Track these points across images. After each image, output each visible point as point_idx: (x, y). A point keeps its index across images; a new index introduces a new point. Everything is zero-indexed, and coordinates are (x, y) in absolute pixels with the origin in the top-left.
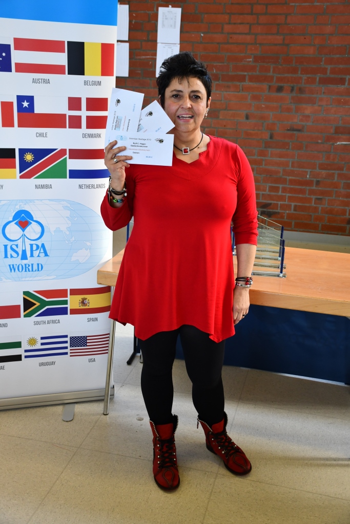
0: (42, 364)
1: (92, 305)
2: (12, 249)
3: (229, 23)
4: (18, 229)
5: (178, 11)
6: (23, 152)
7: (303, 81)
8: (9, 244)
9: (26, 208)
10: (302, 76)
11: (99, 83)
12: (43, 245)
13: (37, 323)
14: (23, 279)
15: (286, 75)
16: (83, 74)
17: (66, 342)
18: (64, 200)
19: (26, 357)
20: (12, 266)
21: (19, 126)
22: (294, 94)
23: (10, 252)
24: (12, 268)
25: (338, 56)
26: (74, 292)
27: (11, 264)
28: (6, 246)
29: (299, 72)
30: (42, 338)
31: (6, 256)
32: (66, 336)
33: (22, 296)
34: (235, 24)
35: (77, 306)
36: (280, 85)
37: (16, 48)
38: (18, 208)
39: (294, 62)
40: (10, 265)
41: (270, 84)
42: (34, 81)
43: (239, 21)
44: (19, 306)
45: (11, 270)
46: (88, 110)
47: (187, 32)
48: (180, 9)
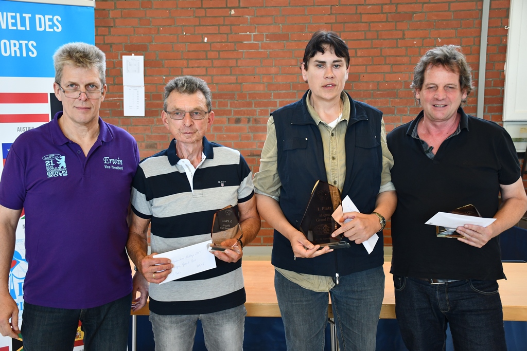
3: (188, 67)
5: (140, 59)
7: (258, 113)
10: (256, 109)
15: (242, 109)
22: (251, 124)
25: (284, 91)
29: (253, 106)
34: (192, 67)
36: (237, 117)
39: (248, 97)
41: (229, 117)
42: (19, 129)
43: (196, 65)
44: (7, 348)
47: (150, 76)
48: (142, 57)
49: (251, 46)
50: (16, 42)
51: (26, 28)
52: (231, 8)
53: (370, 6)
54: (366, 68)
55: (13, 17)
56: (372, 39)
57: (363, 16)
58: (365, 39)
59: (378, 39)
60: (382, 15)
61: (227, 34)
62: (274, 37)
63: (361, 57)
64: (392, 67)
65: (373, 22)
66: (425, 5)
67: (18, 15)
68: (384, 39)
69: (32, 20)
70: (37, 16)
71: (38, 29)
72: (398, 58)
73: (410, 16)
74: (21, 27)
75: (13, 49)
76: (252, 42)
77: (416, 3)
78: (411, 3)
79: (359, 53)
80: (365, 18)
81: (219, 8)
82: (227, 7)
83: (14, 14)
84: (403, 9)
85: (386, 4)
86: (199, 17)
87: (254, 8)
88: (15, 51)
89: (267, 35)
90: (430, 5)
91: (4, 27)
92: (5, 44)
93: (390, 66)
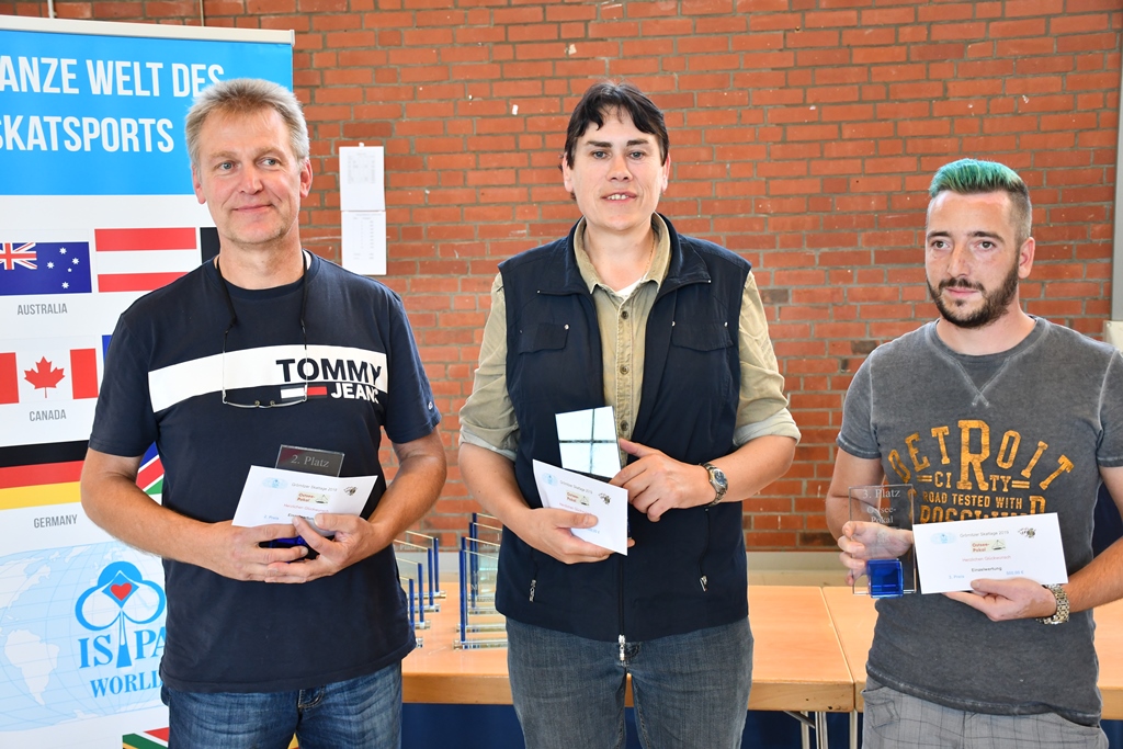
2: (97, 646)
3: (477, 169)
4: (110, 602)
5: (378, 153)
8: (91, 635)
9: (126, 558)
14: (123, 709)
20: (97, 684)
23: (92, 652)
24: (98, 687)
25: (684, 217)
27: (96, 678)
28: (84, 642)
31: (85, 664)
34: (487, 169)
37: (99, 248)
38: (109, 559)
40: (93, 682)
43: (495, 165)
45: (96, 692)
47: (397, 188)
48: (381, 148)
50: (133, 122)
51: (152, 93)
52: (568, 41)
53: (867, 32)
54: (863, 165)
55: (126, 71)
56: (875, 101)
57: (854, 50)
58: (861, 101)
59: (888, 100)
60: (897, 49)
61: (561, 97)
63: (850, 140)
64: (919, 160)
65: (876, 64)
66: (992, 25)
67: (137, 65)
68: (901, 101)
69: (165, 76)
70: (175, 67)
71: (177, 93)
72: (934, 141)
73: (958, 49)
74: (142, 90)
75: (126, 136)
77: (972, 20)
78: (961, 22)
79: (847, 133)
80: (859, 56)
81: (542, 42)
82: (559, 40)
83: (128, 64)
84: (942, 33)
85: (906, 24)
86: (500, 62)
87: (619, 41)
88: (130, 141)
90: (1005, 24)
91: (108, 91)
92: (110, 126)
93: (915, 158)
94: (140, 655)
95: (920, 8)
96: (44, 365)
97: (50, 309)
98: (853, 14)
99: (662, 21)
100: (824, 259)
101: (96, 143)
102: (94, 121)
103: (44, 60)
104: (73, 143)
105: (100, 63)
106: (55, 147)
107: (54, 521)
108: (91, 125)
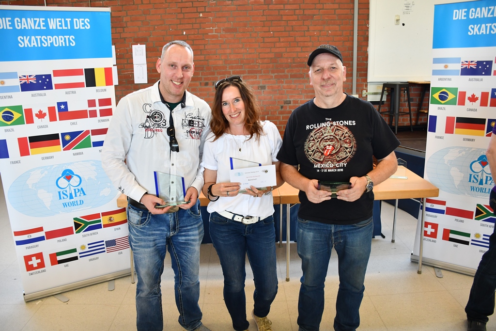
0: (91, 260)
1: (116, 221)
2: (63, 193)
4: (66, 181)
6: (63, 135)
8: (61, 191)
9: (69, 168)
11: (105, 90)
12: (82, 189)
13: (84, 236)
14: (72, 211)
15: (209, 76)
16: (95, 85)
17: (103, 245)
18: (91, 160)
19: (80, 257)
21: (60, 120)
23: (62, 195)
24: (65, 205)
25: (235, 65)
26: (104, 214)
27: (64, 202)
28: (59, 192)
29: (216, 74)
30: (89, 244)
31: (60, 198)
32: (103, 241)
33: (73, 221)
35: (107, 222)
36: (206, 82)
37: (54, 76)
38: (64, 169)
39: (212, 69)
40: (63, 204)
41: (201, 82)
42: (66, 93)
44: (72, 227)
45: (64, 206)
46: (100, 106)
47: (150, 57)
48: (145, 45)
49: (213, 36)
50: (62, 37)
51: (68, 28)
52: (200, 13)
53: (287, 11)
54: (286, 49)
55: (60, 21)
56: (289, 31)
57: (283, 16)
58: (285, 31)
59: (292, 31)
60: (295, 16)
61: (198, 29)
62: (228, 30)
63: (282, 42)
64: (302, 48)
65: (290, 20)
66: (320, 11)
67: (63, 19)
68: (296, 31)
69: (72, 22)
70: (75, 20)
71: (75, 28)
72: (306, 43)
73: (311, 17)
74: (65, 27)
75: (60, 41)
76: (214, 33)
77: (315, 9)
78: (312, 9)
79: (282, 40)
80: (284, 18)
81: (192, 13)
82: (197, 12)
83: (60, 19)
84: (307, 12)
85: (297, 9)
86: (180, 19)
87: (215, 12)
88: (62, 43)
89: (223, 29)
90: (324, 10)
91: (55, 28)
92: (55, 38)
93: (300, 48)
94: (76, 196)
95: (301, 5)
96: (40, 112)
97: (41, 95)
98: (282, 6)
99: (227, 7)
100: (275, 76)
101: (52, 44)
102: (51, 37)
103: (35, 19)
104: (45, 44)
105: (52, 19)
106: (39, 46)
107: (47, 158)
108: (50, 38)
